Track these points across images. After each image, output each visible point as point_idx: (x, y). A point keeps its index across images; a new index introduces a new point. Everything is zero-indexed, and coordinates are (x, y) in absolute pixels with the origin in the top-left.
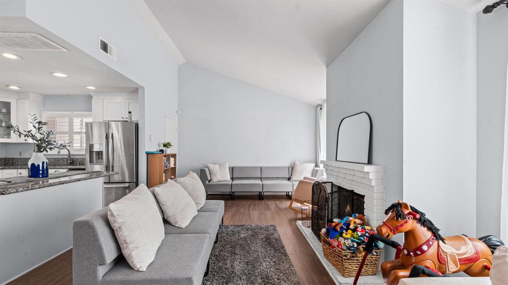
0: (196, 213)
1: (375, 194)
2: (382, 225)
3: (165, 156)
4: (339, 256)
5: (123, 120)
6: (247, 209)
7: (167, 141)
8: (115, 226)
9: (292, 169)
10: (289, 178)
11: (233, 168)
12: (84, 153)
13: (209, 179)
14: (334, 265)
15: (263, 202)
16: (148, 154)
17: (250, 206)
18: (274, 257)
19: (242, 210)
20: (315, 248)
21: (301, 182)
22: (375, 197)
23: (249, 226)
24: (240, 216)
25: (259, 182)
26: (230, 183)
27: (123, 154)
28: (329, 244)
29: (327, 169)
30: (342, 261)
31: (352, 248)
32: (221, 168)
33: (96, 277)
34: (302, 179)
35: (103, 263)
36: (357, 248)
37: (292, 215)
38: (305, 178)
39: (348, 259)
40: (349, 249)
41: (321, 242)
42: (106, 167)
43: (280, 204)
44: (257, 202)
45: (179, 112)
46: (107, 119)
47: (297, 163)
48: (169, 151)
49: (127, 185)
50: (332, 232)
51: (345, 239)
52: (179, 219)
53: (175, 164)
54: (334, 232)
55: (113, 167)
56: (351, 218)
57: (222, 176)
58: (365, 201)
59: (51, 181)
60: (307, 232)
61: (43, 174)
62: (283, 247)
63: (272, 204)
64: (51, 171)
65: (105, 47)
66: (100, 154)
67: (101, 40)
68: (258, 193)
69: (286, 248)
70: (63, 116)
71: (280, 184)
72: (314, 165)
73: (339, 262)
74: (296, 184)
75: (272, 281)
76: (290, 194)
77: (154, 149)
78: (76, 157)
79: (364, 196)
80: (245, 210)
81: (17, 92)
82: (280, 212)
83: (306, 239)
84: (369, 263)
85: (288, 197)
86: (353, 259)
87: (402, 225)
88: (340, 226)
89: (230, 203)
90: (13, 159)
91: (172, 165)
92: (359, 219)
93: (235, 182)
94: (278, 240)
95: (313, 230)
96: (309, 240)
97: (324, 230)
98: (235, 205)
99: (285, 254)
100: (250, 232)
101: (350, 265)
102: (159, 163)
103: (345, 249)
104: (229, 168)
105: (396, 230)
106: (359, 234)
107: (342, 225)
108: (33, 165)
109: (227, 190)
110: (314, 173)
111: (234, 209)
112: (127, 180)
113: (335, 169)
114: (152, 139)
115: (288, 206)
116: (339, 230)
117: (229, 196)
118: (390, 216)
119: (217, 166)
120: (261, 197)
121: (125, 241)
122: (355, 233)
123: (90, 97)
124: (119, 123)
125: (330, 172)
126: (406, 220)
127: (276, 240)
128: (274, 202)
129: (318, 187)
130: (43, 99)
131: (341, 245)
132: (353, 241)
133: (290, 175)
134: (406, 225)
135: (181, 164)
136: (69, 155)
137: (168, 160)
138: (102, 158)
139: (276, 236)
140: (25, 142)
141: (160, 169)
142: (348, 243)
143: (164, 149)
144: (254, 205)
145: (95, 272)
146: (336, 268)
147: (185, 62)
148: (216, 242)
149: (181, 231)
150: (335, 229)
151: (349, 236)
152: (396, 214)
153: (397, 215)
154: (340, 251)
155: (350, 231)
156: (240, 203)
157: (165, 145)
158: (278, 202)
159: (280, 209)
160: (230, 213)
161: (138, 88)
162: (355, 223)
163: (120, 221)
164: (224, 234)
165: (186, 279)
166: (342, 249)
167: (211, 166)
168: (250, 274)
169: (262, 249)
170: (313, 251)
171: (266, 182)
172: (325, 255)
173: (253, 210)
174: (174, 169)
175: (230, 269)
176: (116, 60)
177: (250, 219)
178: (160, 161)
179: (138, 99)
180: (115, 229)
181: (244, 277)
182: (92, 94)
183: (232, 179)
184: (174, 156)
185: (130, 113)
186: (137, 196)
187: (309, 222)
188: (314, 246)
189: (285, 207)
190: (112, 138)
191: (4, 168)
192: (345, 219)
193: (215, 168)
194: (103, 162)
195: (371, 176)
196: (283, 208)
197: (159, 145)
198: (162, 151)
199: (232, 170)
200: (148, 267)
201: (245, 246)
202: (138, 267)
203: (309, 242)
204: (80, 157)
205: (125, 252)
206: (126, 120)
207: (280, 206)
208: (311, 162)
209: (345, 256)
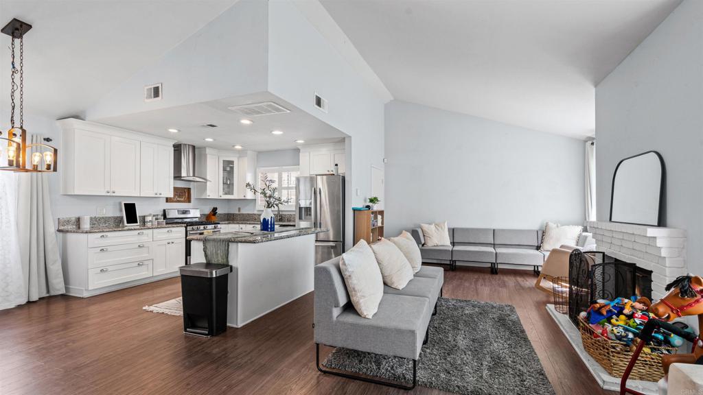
0: (412, 277)
1: (667, 269)
2: (659, 303)
3: (373, 213)
4: (604, 348)
5: (328, 173)
6: (473, 283)
7: (373, 196)
8: (346, 274)
9: (543, 233)
10: (537, 246)
11: (453, 229)
12: (294, 209)
13: (423, 242)
14: (598, 360)
15: (497, 277)
16: (354, 210)
17: (477, 280)
18: (509, 339)
19: (467, 284)
20: (571, 338)
21: (554, 252)
22: (667, 274)
23: (476, 303)
24: (463, 291)
25: (491, 249)
26: (451, 249)
27: (329, 210)
28: (591, 332)
29: (595, 233)
30: (608, 353)
31: (625, 339)
32: (438, 230)
33: (331, 317)
34: (558, 247)
35: (337, 306)
36: (632, 340)
37: (541, 297)
38: (562, 247)
39: (619, 353)
40: (620, 340)
41: (579, 329)
42: (315, 223)
43: (523, 281)
44: (488, 276)
45: (385, 160)
46: (314, 172)
47: (551, 225)
48: (376, 207)
49: (332, 244)
50: (593, 316)
51: (614, 325)
52: (395, 279)
53: (382, 223)
54: (598, 316)
55: (320, 223)
56: (626, 301)
57: (440, 239)
58: (653, 278)
59: (276, 235)
60: (562, 319)
61: (271, 228)
62: (523, 331)
63: (511, 281)
64: (276, 227)
65: (319, 102)
66: (308, 210)
67: (317, 96)
68: (489, 265)
69: (527, 333)
70: (273, 172)
71: (522, 255)
72: (580, 228)
73: (605, 355)
74: (547, 254)
75: (505, 362)
76: (540, 269)
77: (360, 204)
78: (284, 213)
79: (651, 272)
80: (471, 284)
81: (239, 151)
82: (521, 291)
83: (559, 327)
84: (654, 364)
85: (536, 273)
86: (626, 353)
87: (690, 305)
88: (607, 308)
89: (451, 274)
90: (233, 214)
91: (379, 224)
92: (640, 302)
93: (457, 248)
94: (517, 323)
95: (571, 317)
96: (563, 328)
97: (583, 314)
98: (457, 277)
99: (526, 339)
100: (477, 309)
101: (622, 361)
102: (366, 221)
103: (614, 338)
104: (449, 229)
105: (681, 311)
106: (638, 321)
107: (610, 307)
108: (264, 219)
109: (446, 259)
110: (581, 240)
111: (455, 283)
112: (331, 239)
113: (606, 234)
114: (359, 194)
115: (534, 285)
116: (605, 313)
117: (449, 267)
118: (672, 292)
119: (433, 227)
120: (493, 270)
121: (354, 289)
122: (632, 320)
123: (298, 150)
124: (325, 177)
125: (600, 238)
126: (696, 298)
127: (514, 322)
128: (514, 279)
129: (577, 258)
130: (257, 156)
131: (607, 333)
132: (626, 330)
133: (540, 242)
134: (696, 306)
135: (389, 222)
136: (279, 211)
137: (376, 218)
138: (310, 215)
139: (513, 317)
140: (243, 198)
141: (368, 228)
142: (619, 331)
143: (370, 204)
144: (484, 279)
145: (331, 312)
146: (601, 364)
147: (392, 99)
148: (433, 314)
149: (397, 292)
150: (598, 312)
151: (621, 323)
152: (680, 289)
153: (681, 292)
154: (605, 340)
155: (622, 317)
156: (464, 276)
157: (371, 201)
158: (520, 279)
159: (523, 288)
160: (450, 286)
161: (344, 138)
162: (633, 307)
163: (350, 270)
164: (444, 308)
165: (410, 331)
166: (609, 339)
167: (425, 227)
168: (477, 350)
169: (493, 329)
170: (569, 342)
171: (499, 250)
172: (585, 348)
173: (482, 285)
174: (381, 228)
175: (453, 343)
176: (327, 112)
177: (478, 295)
178: (366, 219)
179: (344, 149)
180: (345, 277)
181: (470, 353)
182: (299, 147)
183: (453, 244)
184: (381, 213)
185: (336, 165)
186: (361, 250)
187: (566, 308)
188: (570, 337)
189: (531, 286)
190: (320, 193)
191: (229, 223)
192: (616, 301)
193: (430, 229)
194: (311, 219)
195: (659, 243)
196: (527, 287)
197: (365, 201)
198: (368, 207)
199: (453, 232)
200: (373, 316)
201: (470, 322)
202: (365, 314)
203: (563, 331)
204: (289, 213)
205: (354, 299)
206: (332, 173)
207: (522, 283)
208: (578, 224)
209: (614, 347)
